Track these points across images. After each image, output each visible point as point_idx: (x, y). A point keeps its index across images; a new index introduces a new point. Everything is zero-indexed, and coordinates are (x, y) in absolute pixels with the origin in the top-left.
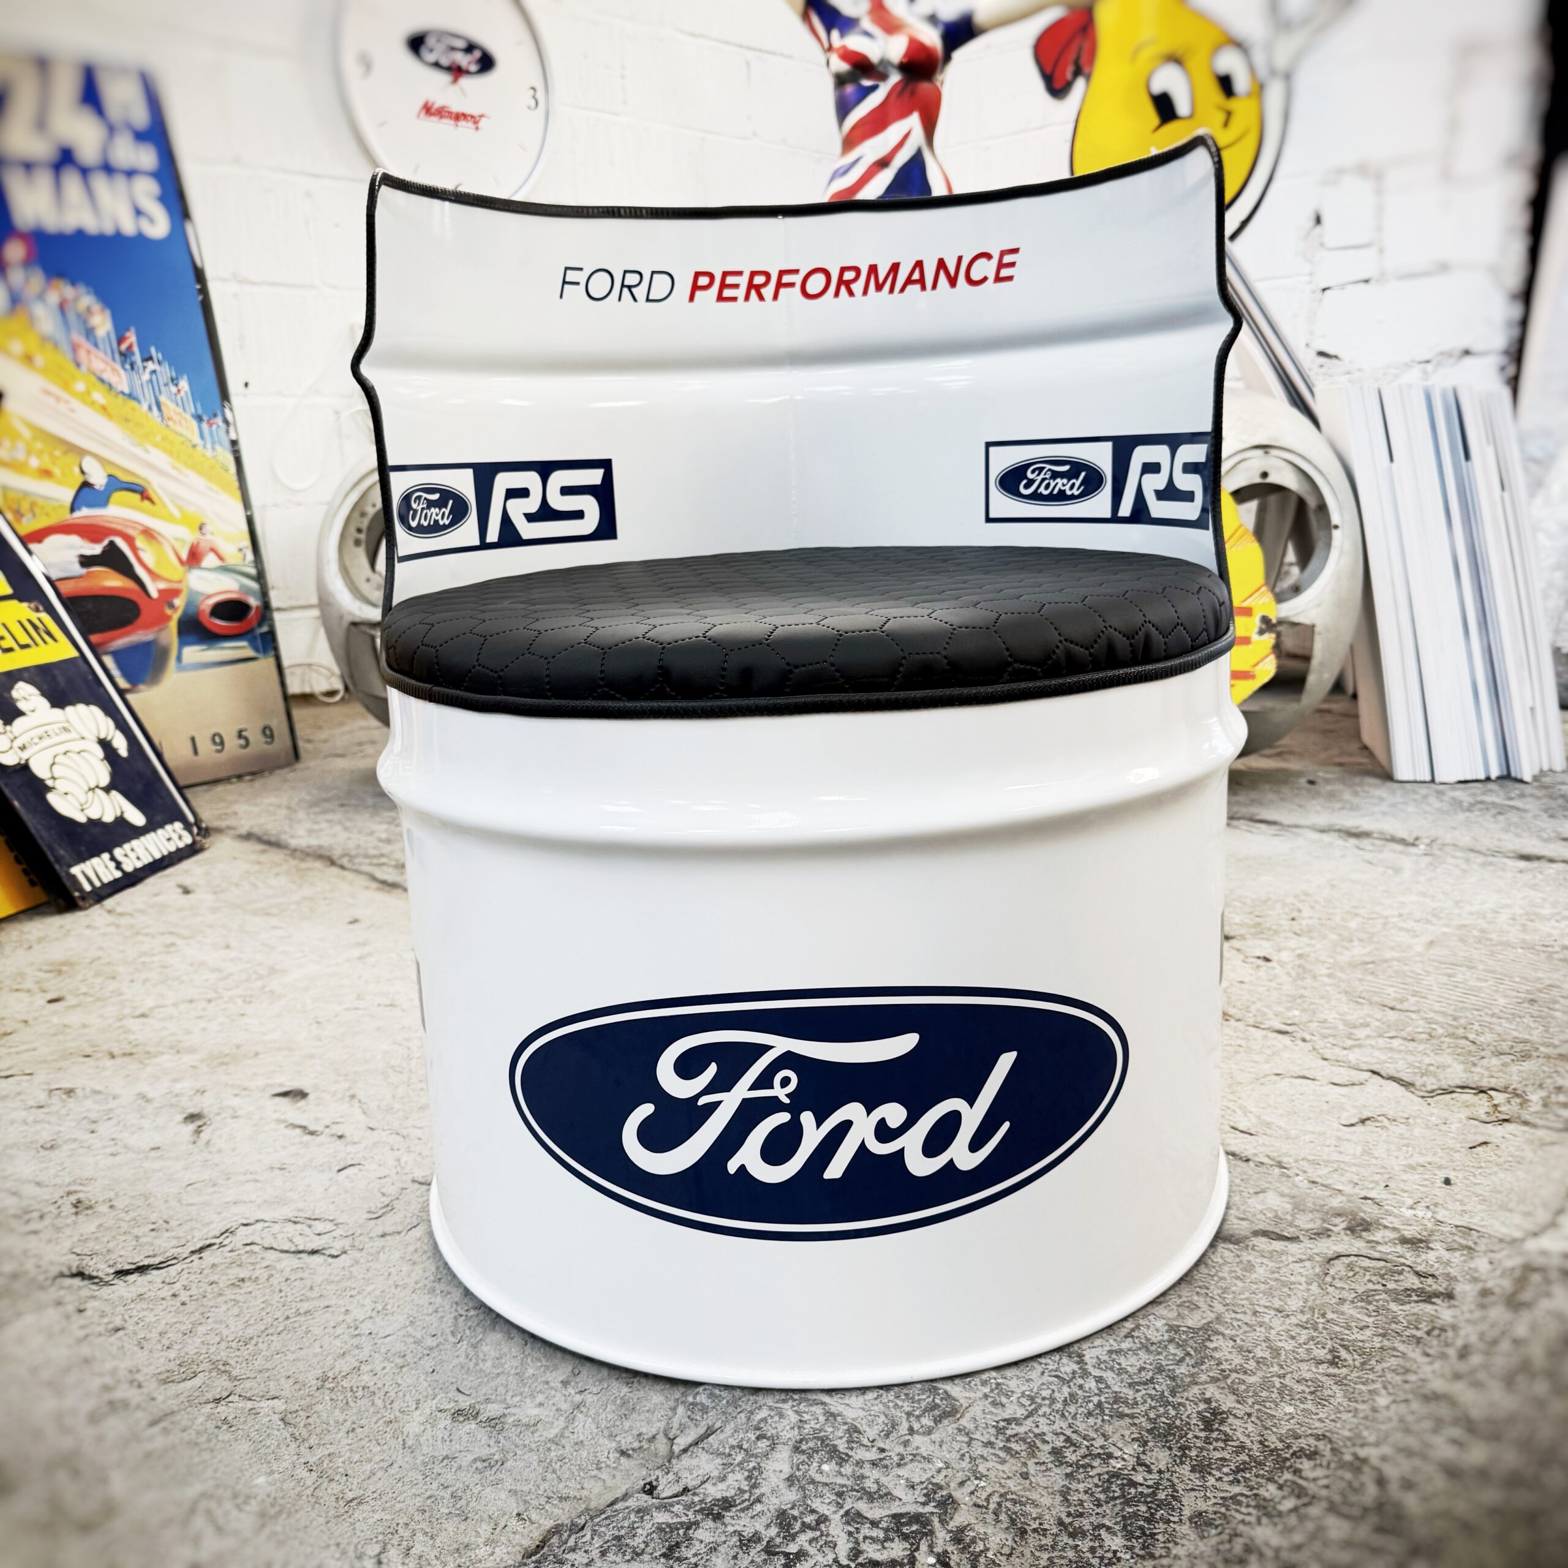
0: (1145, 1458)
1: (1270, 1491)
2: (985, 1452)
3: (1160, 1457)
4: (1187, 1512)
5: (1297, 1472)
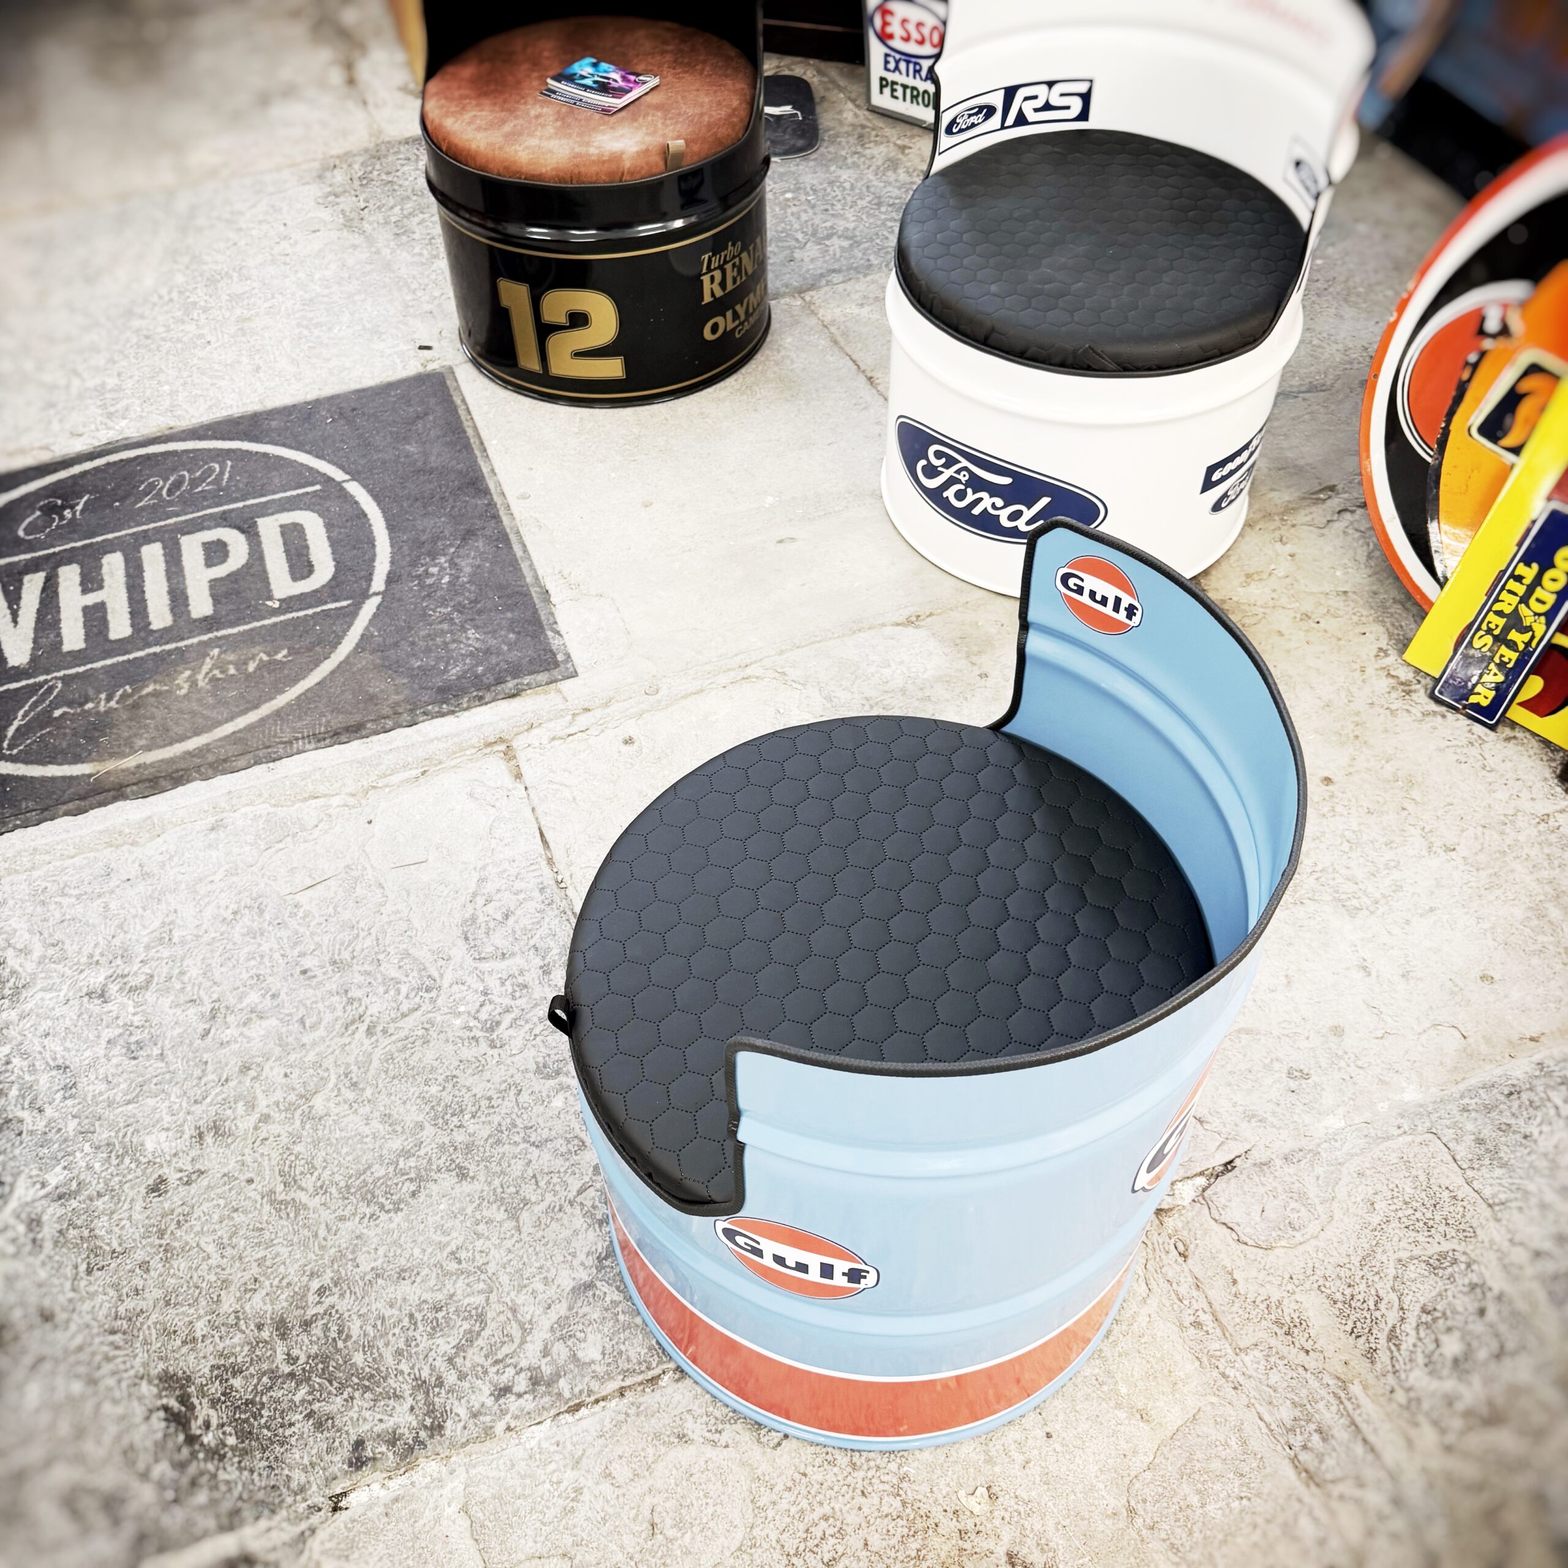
0: (462, 1130)
1: (412, 1162)
2: (509, 1073)
3: (460, 1137)
4: (427, 1124)
5: (411, 1180)
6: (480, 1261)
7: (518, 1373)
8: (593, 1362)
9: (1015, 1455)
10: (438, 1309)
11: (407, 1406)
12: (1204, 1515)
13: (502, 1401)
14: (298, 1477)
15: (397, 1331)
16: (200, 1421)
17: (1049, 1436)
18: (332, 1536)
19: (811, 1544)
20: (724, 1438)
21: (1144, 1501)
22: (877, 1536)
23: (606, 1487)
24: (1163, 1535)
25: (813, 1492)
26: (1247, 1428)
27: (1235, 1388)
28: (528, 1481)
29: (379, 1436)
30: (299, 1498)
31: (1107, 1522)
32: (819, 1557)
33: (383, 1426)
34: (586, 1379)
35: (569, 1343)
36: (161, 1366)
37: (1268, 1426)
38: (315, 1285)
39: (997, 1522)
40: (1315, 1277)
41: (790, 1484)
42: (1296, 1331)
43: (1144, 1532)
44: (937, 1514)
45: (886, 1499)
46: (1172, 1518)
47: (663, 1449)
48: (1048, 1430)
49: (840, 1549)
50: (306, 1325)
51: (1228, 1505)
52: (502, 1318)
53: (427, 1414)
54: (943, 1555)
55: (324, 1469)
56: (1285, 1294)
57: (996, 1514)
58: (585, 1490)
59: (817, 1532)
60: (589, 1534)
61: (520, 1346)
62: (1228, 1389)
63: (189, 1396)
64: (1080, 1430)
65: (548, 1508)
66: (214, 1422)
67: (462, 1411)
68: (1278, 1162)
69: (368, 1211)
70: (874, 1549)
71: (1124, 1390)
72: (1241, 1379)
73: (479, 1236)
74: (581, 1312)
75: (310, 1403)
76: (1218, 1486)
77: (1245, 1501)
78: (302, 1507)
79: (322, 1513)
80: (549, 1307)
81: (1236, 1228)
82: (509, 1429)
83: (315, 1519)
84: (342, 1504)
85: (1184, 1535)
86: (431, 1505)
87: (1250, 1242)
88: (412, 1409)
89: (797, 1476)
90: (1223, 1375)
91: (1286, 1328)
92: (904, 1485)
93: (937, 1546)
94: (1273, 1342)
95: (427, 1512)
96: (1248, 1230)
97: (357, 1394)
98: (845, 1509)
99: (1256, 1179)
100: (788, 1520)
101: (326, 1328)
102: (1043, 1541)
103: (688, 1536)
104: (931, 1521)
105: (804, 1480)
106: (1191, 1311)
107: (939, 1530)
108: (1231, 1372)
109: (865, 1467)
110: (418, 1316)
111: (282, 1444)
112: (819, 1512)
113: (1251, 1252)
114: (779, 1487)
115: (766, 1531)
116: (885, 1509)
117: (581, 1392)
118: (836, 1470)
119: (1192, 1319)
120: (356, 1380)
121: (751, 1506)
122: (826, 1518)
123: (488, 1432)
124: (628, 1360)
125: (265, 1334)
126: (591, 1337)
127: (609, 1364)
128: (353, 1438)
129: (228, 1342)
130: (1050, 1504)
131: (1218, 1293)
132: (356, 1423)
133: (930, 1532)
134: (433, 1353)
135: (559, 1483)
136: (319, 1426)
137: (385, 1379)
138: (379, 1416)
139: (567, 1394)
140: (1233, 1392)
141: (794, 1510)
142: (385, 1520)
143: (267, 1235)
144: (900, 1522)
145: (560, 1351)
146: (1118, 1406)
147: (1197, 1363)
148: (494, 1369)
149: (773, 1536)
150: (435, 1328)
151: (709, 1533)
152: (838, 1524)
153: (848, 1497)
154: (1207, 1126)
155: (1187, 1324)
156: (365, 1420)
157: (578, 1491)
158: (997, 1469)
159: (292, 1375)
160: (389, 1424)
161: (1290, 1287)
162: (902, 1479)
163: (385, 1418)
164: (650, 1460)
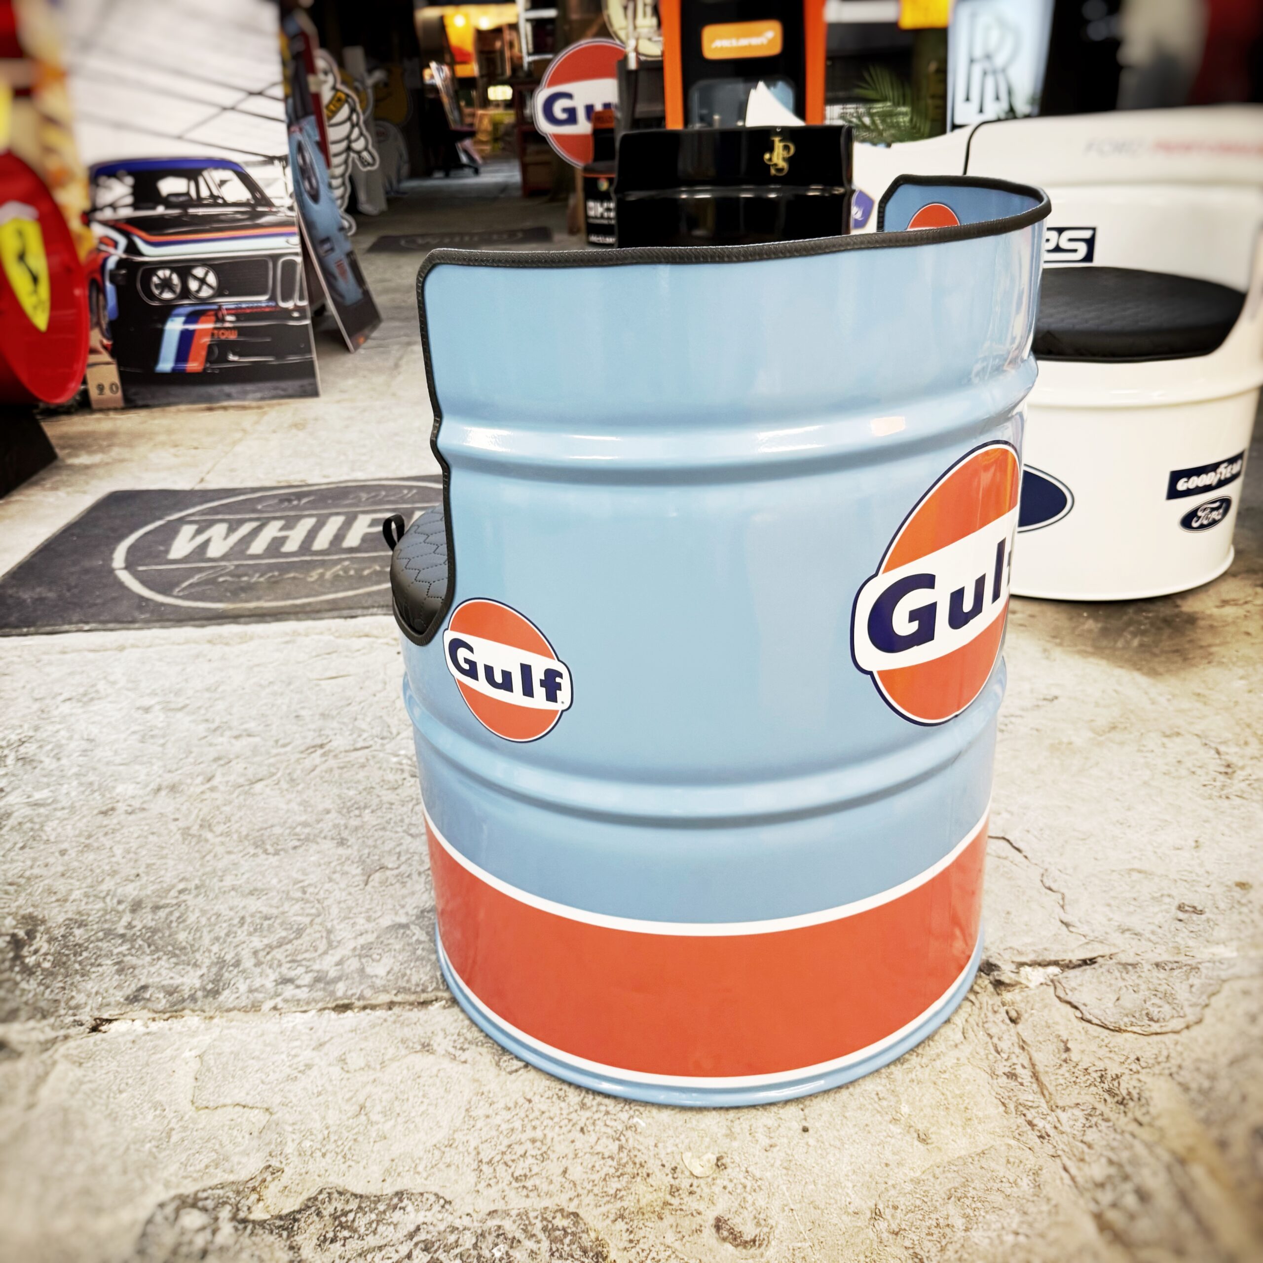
6: (322, 895)
7: (306, 972)
8: (376, 976)
9: (760, 1136)
10: (267, 918)
11: (200, 973)
12: (966, 1239)
13: (280, 987)
14: (80, 998)
15: (224, 925)
16: (32, 948)
17: (805, 1130)
18: (79, 1046)
19: (507, 1158)
20: (464, 1056)
21: (895, 1208)
22: (579, 1168)
23: (336, 1071)
24: (908, 1243)
25: (531, 1117)
26: (1045, 1175)
27: (1041, 1137)
28: (268, 1049)
29: (163, 986)
30: (71, 1012)
31: (844, 1217)
32: (510, 1171)
33: (171, 982)
34: (362, 987)
35: (364, 960)
36: (31, 910)
37: (1073, 1179)
38: (181, 886)
39: (717, 1189)
40: (1168, 1065)
41: (511, 1105)
42: (1131, 1104)
43: (885, 1235)
44: (653, 1165)
45: (604, 1140)
46: (926, 1231)
47: (403, 1052)
48: (806, 1124)
49: (535, 1169)
50: (156, 908)
51: (999, 1236)
52: (318, 935)
53: (213, 982)
54: (643, 1203)
55: (104, 998)
56: (1127, 1072)
57: (718, 1182)
58: (315, 1068)
59: (520, 1150)
60: (300, 1100)
61: (320, 956)
62: (1032, 1137)
63: (36, 931)
64: (842, 1133)
65: (274, 1072)
66: (43, 951)
67: (243, 987)
68: (1147, 967)
69: (252, 851)
70: (571, 1178)
71: (905, 1109)
72: (1052, 1132)
73: (330, 880)
74: (386, 942)
75: (124, 955)
76: (991, 1217)
77: (1022, 1239)
78: (69, 1019)
79: (82, 1028)
80: (361, 934)
81: (1082, 1007)
82: (275, 1008)
83: (73, 1031)
84: (103, 1028)
85: (934, 1250)
86: (175, 1047)
87: (1095, 1021)
88: (202, 975)
89: (521, 1101)
90: (1030, 1123)
91: (1120, 1098)
92: (629, 1134)
93: (640, 1192)
94: (1101, 1107)
95: (168, 1051)
96: (1097, 1012)
97: (165, 958)
98: (556, 1139)
99: (1118, 975)
100: (494, 1133)
101: (171, 913)
102: (762, 1216)
103: (392, 1123)
104: (643, 1172)
105: (527, 1105)
106: (1008, 1064)
107: (649, 1180)
108: (1040, 1123)
109: (594, 1109)
110: (248, 920)
111: (83, 976)
112: (530, 1134)
113: (1094, 1030)
114: (500, 1105)
115: (468, 1137)
116: (599, 1148)
117: (353, 995)
118: (563, 1105)
119: (1007, 1070)
120: (170, 948)
121: (463, 1113)
122: (534, 1141)
123: (255, 1007)
124: (408, 981)
125: (121, 908)
126: (385, 960)
127: (389, 981)
128: (142, 983)
129: (90, 907)
130: (784, 1188)
131: (1045, 1057)
132: (149, 975)
133: (639, 1179)
134: (244, 946)
135: (296, 1056)
136: (120, 972)
137: (193, 952)
138: (172, 975)
139: (340, 994)
140: (1038, 1140)
141: (504, 1127)
142: (130, 1045)
143: (165, 852)
144: (610, 1162)
145: (353, 964)
146: (895, 1120)
147: (1002, 1109)
148: (289, 965)
149: (473, 1144)
150: (257, 930)
151: (412, 1126)
152: (544, 1149)
153: (565, 1130)
154: (1071, 929)
155: (1000, 1073)
156: (160, 975)
157: (309, 1066)
158: (735, 1144)
159: (123, 936)
160: (178, 981)
161: (1135, 1067)
162: (628, 1128)
163: (177, 977)
164: (386, 1058)
